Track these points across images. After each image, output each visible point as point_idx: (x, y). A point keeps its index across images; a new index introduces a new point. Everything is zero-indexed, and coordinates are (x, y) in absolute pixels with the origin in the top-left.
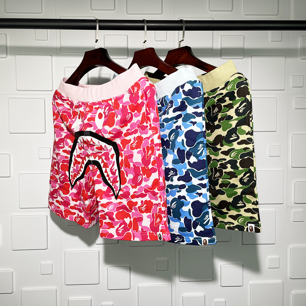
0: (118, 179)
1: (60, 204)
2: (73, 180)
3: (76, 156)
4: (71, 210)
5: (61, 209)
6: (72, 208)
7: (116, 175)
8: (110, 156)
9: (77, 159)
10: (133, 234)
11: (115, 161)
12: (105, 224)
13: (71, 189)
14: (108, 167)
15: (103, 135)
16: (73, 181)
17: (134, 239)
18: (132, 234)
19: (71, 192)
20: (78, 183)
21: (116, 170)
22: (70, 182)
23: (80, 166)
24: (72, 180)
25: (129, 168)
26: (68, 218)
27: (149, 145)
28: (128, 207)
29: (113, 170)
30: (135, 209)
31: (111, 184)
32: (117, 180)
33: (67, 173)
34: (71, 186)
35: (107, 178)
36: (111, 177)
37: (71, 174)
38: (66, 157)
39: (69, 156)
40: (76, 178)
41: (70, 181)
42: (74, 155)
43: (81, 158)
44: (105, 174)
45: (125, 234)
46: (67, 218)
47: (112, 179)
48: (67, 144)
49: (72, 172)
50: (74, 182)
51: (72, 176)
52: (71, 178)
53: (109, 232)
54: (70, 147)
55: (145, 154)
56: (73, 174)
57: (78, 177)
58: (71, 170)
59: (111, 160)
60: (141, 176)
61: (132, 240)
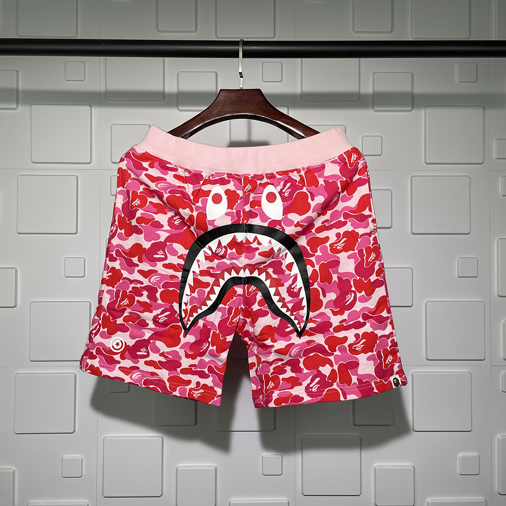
0: (304, 303)
1: (157, 367)
2: (189, 318)
3: (198, 272)
4: (182, 376)
5: (160, 376)
6: (184, 371)
7: (300, 297)
8: (284, 267)
9: (200, 278)
10: (341, 389)
11: (297, 274)
12: (285, 382)
13: (185, 336)
14: (283, 285)
15: (283, 228)
16: (189, 320)
17: (345, 397)
18: (339, 390)
19: (183, 340)
20: (201, 323)
21: (300, 289)
22: (183, 324)
23: (207, 290)
24: (186, 319)
25: (330, 283)
26: (177, 393)
27: (371, 246)
28: (327, 347)
29: (293, 288)
30: (343, 350)
31: (288, 314)
32: (302, 305)
33: (176, 306)
34: (183, 331)
35: (279, 305)
36: (289, 302)
37: (184, 307)
38: (172, 277)
39: (179, 274)
40: (195, 315)
41: (182, 320)
42: (194, 272)
43: (212, 275)
44: (275, 299)
45: (324, 393)
46: (174, 393)
47: (290, 306)
48: (174, 252)
49: (186, 304)
50: (189, 323)
51: (186, 311)
52: (183, 315)
53: (292, 394)
54: (181, 257)
55: (362, 259)
56: (189, 307)
57: (200, 311)
58: (185, 299)
59: (287, 272)
60: (353, 295)
61: (342, 399)
